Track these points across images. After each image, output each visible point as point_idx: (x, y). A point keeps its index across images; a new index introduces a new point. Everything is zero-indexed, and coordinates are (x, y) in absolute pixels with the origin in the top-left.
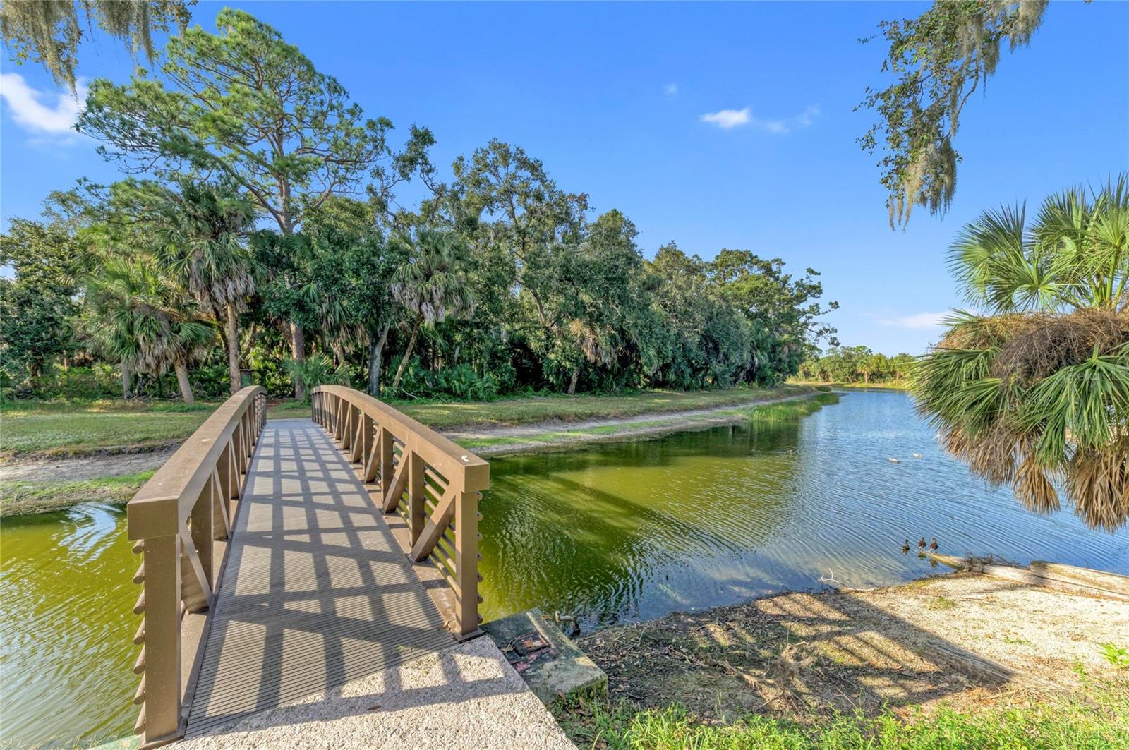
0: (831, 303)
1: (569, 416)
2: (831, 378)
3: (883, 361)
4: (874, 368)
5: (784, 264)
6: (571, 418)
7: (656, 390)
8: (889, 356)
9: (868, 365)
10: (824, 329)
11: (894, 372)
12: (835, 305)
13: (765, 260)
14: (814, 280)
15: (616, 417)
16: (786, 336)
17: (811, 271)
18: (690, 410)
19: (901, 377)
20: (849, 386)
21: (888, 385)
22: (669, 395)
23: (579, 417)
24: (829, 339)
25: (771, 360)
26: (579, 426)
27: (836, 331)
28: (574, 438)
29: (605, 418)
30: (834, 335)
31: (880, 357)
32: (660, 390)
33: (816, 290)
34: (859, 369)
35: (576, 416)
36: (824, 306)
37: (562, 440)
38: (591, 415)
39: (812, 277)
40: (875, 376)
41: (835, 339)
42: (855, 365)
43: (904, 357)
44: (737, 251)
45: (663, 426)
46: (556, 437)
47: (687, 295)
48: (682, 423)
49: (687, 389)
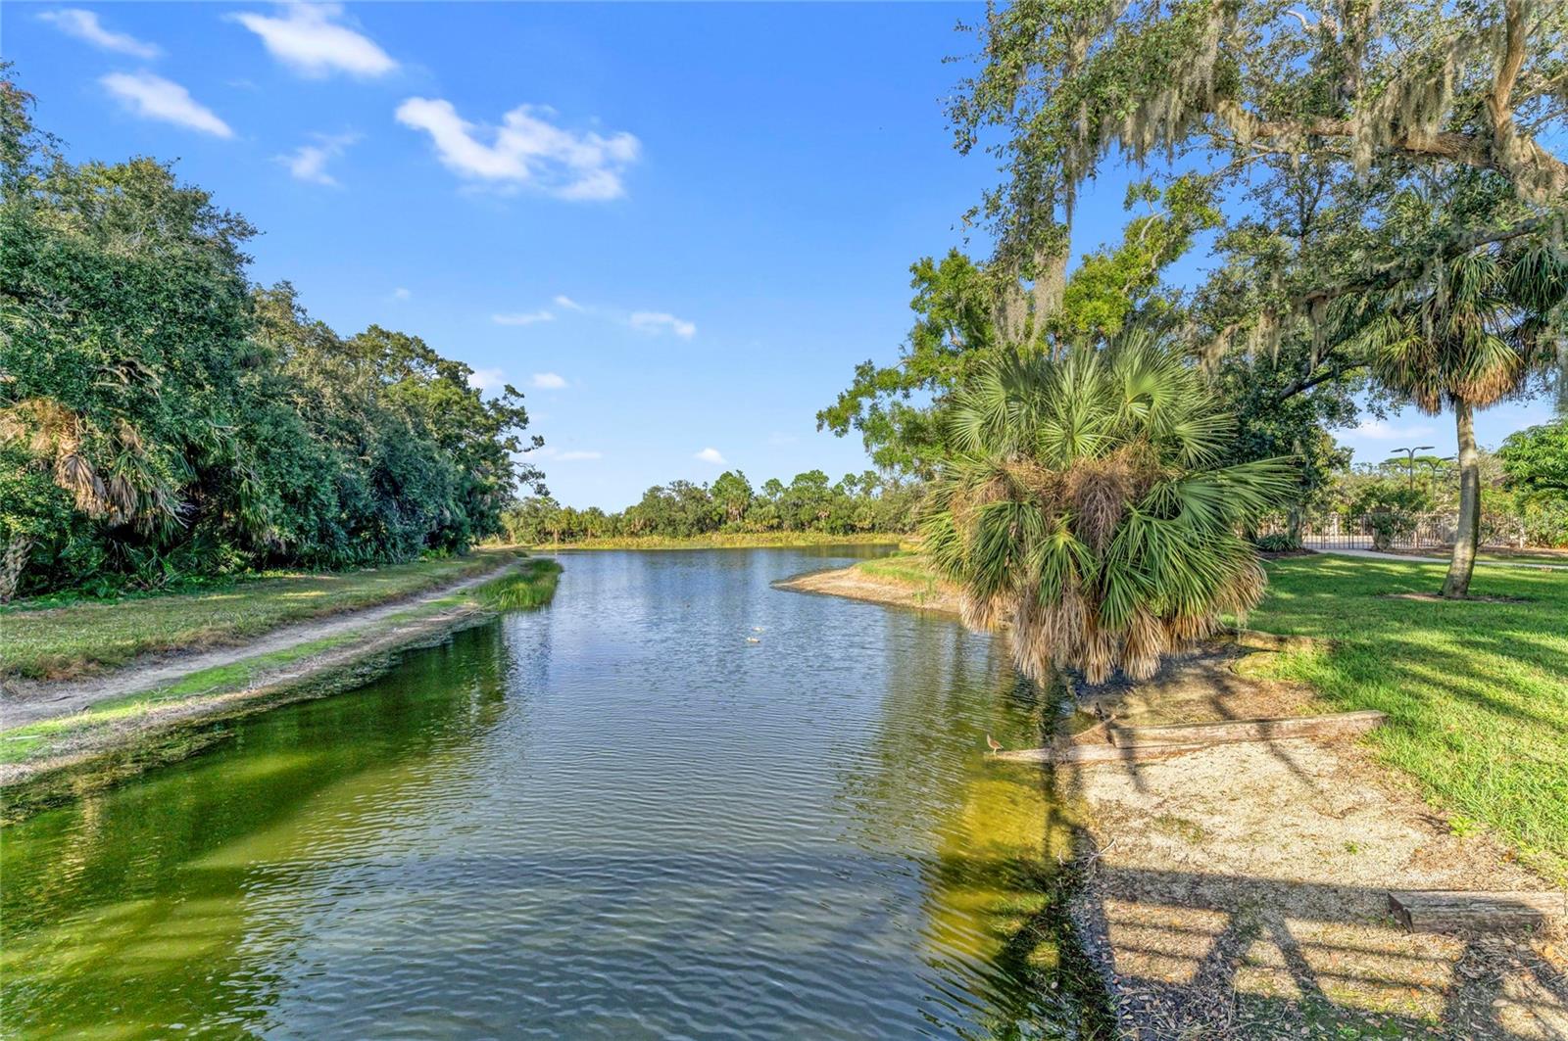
0: (534, 438)
1: (65, 664)
2: (513, 539)
3: (574, 517)
4: (564, 525)
5: (472, 372)
6: (74, 670)
7: (270, 574)
8: (579, 510)
9: (558, 522)
10: (530, 472)
11: (586, 530)
12: (539, 441)
13: (447, 359)
14: (517, 404)
15: (218, 645)
16: (492, 479)
17: (511, 390)
18: (375, 605)
19: (593, 535)
20: (538, 548)
21: (581, 545)
22: (306, 581)
23: (102, 663)
24: (535, 486)
25: (470, 514)
26: (112, 687)
27: (544, 476)
28: (132, 723)
29: (186, 651)
30: (541, 481)
31: (570, 512)
32: (280, 573)
33: (520, 418)
34: (548, 526)
35: (90, 660)
36: (526, 440)
37: (89, 739)
38: (142, 650)
39: (513, 398)
40: (567, 534)
41: (543, 486)
42: (543, 522)
43: (594, 511)
44: (400, 334)
45: (352, 646)
46: (52, 735)
47: (349, 390)
48: (383, 634)
49: (337, 567)
